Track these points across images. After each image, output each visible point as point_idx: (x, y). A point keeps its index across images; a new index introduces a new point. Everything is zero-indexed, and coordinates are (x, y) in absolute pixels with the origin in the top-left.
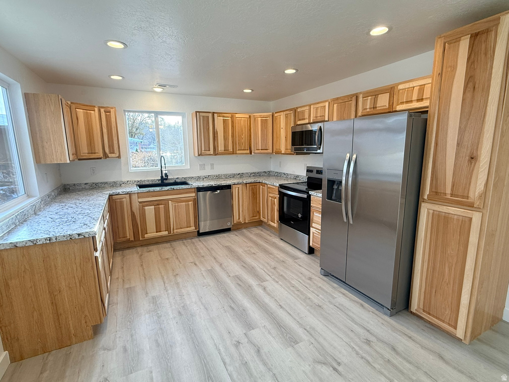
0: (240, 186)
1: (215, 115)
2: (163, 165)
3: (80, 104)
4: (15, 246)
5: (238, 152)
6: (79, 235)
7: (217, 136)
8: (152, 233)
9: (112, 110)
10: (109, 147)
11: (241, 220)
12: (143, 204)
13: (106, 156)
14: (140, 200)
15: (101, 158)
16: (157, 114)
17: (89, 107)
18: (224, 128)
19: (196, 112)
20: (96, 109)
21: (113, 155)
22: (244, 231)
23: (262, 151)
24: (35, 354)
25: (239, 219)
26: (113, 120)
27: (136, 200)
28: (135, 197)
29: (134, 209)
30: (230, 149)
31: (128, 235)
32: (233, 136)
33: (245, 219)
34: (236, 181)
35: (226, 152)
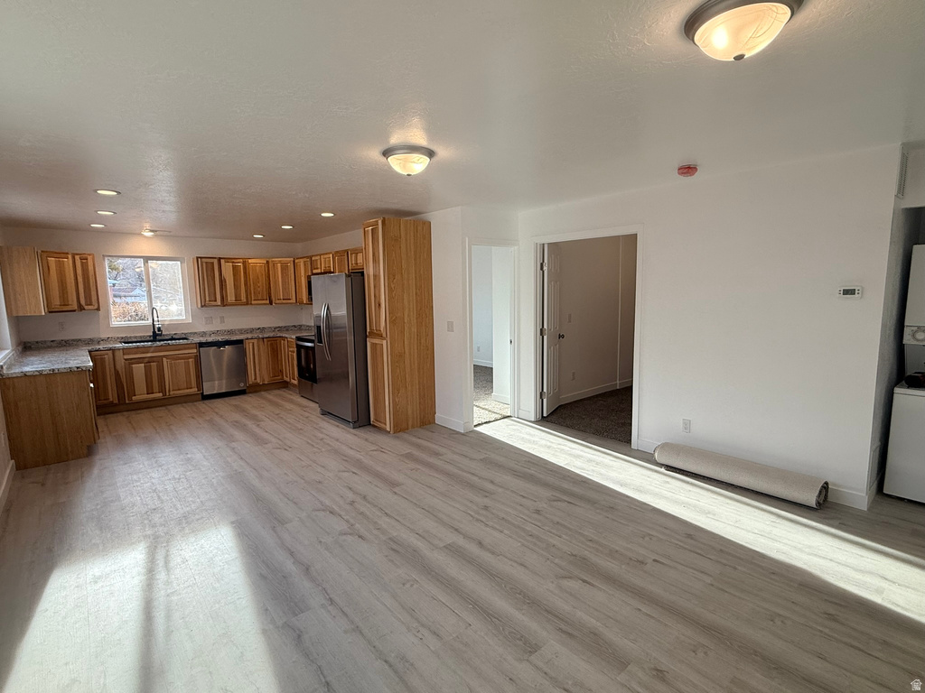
0: (255, 341)
1: (222, 261)
2: (156, 319)
3: (52, 252)
4: (25, 375)
5: (253, 302)
6: (78, 368)
7: (226, 285)
8: (141, 394)
9: (90, 258)
10: (85, 298)
11: (258, 380)
12: (131, 362)
13: (81, 308)
14: (126, 357)
15: (74, 311)
16: (147, 259)
17: (61, 255)
18: (234, 275)
19: (197, 258)
20: (70, 256)
21: (90, 307)
22: (263, 393)
23: (284, 301)
24: (37, 465)
25: (256, 379)
26: (91, 268)
27: (120, 358)
28: (119, 355)
29: (118, 367)
30: (243, 299)
31: (111, 397)
32: (246, 284)
33: (264, 380)
34: (249, 336)
35: (238, 303)
